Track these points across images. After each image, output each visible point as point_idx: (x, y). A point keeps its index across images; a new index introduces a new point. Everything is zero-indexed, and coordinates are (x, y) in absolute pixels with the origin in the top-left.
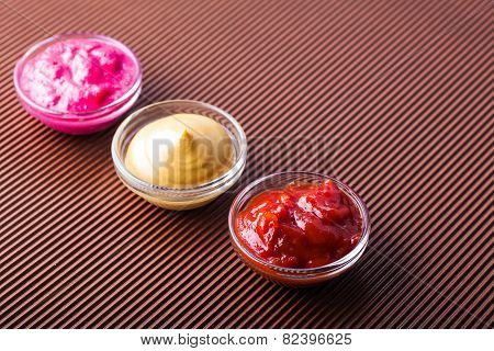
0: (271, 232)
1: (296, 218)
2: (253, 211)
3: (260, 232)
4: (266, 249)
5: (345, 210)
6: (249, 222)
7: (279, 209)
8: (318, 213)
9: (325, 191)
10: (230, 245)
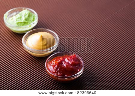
0: (56, 66)
1: (64, 63)
2: (52, 61)
3: (53, 66)
4: (54, 71)
5: (78, 62)
6: (51, 64)
7: (59, 61)
8: (70, 63)
9: (73, 57)
10: (45, 69)
